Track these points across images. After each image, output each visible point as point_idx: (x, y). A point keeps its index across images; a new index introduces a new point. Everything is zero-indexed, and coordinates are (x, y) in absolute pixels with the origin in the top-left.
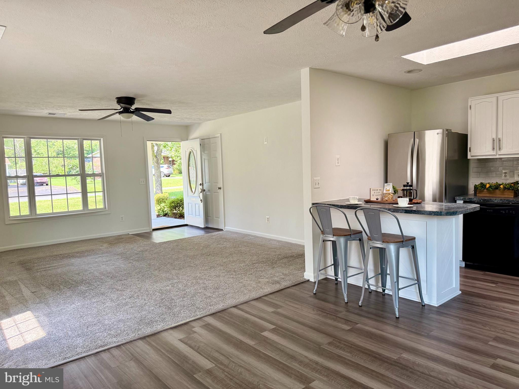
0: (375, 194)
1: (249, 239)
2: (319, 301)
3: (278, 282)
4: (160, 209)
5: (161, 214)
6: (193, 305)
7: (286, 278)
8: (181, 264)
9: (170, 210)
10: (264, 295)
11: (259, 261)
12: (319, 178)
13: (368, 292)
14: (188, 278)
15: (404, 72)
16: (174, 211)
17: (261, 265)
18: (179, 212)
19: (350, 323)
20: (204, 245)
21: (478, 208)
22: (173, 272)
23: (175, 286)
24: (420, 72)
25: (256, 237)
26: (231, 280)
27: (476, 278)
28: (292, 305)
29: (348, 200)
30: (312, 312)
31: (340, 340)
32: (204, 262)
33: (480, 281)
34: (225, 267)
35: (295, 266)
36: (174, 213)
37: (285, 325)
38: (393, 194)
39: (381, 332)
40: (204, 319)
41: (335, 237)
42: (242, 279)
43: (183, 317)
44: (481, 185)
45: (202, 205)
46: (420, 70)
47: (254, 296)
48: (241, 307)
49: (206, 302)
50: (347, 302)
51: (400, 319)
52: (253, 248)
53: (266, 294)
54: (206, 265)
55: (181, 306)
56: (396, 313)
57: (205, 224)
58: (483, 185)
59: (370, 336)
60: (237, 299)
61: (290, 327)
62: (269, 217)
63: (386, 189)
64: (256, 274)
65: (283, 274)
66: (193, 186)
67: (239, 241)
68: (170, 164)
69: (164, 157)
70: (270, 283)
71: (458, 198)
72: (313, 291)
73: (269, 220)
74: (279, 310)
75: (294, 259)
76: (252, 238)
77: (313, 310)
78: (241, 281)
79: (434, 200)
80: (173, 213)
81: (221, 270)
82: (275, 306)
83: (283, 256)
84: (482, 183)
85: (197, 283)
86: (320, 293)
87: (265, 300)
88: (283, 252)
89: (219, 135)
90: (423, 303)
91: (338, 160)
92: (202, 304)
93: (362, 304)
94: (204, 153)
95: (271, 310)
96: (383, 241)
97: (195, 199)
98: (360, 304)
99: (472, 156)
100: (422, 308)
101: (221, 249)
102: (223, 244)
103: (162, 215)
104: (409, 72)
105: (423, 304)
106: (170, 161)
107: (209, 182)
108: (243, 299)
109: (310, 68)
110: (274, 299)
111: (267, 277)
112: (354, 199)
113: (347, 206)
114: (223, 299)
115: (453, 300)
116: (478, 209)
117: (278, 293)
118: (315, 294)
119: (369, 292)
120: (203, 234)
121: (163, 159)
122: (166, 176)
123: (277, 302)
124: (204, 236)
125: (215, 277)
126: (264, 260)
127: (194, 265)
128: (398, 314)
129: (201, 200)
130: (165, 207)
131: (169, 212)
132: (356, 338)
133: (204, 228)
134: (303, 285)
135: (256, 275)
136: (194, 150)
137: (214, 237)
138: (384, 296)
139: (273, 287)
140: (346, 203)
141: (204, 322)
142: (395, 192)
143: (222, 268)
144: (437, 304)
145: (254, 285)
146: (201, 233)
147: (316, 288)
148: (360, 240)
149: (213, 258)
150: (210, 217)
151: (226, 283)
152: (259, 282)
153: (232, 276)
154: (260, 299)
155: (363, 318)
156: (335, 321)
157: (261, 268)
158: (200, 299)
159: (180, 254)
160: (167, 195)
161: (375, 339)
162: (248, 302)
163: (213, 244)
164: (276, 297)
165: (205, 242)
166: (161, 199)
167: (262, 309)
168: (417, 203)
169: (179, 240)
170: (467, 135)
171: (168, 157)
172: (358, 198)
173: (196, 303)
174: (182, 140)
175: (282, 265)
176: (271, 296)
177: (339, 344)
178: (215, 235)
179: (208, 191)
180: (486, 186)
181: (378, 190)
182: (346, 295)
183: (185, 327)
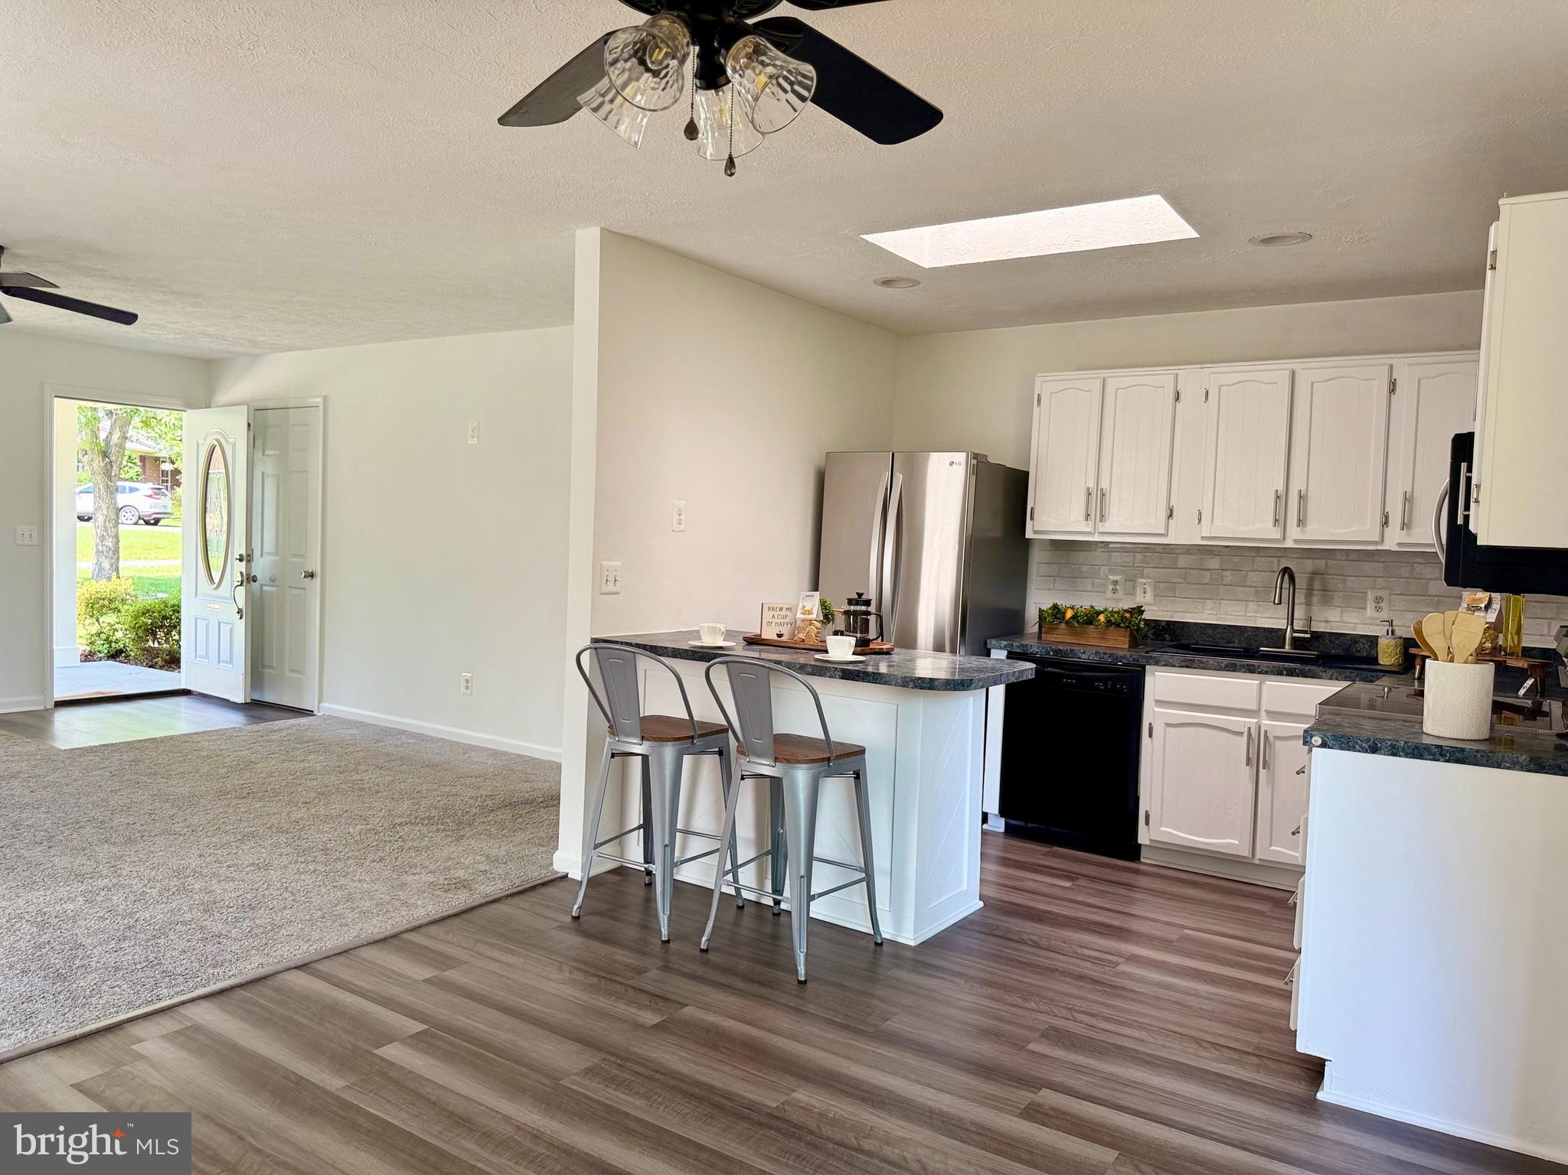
0: (775, 621)
1: (396, 746)
2: (586, 941)
3: (464, 885)
4: (99, 634)
5: (100, 652)
6: (150, 964)
7: (493, 871)
8: (138, 826)
9: (133, 640)
10: (409, 926)
11: (416, 818)
12: (619, 563)
13: (736, 907)
14: (153, 873)
15: (874, 281)
16: (150, 643)
17: (419, 831)
18: (165, 646)
19: (662, 1004)
20: (234, 763)
21: (1030, 672)
22: (103, 852)
23: (99, 899)
24: (916, 288)
25: (423, 740)
26: (308, 879)
27: (1027, 863)
28: (496, 954)
29: (697, 634)
30: (555, 976)
31: (621, 1058)
32: (223, 820)
33: (1035, 871)
34: (296, 837)
35: (531, 833)
36: (148, 650)
37: (462, 1021)
38: (822, 622)
39: (748, 1026)
40: (183, 1012)
41: (646, 744)
42: (345, 876)
43: (107, 1005)
44: (1054, 610)
45: (240, 626)
46: (916, 283)
47: (376, 930)
48: (324, 967)
49: (202, 955)
50: (666, 939)
51: (809, 985)
52: (406, 776)
53: (416, 924)
54: (228, 828)
55: (107, 969)
56: (798, 970)
57: (249, 689)
58: (1057, 612)
59: (714, 1040)
60: (314, 942)
61: (474, 1027)
62: (472, 677)
63: (804, 607)
64: (396, 859)
65: (488, 857)
66: (216, 562)
67: (362, 751)
68: (163, 481)
69: (143, 459)
70: (437, 888)
71: (994, 642)
72: (572, 908)
73: (469, 685)
74: (452, 975)
75: (534, 811)
76: (410, 741)
77: (560, 969)
78: (342, 881)
79: (939, 648)
80: (145, 649)
81: (277, 845)
82: (444, 961)
83: (502, 799)
84: (1055, 607)
85: (183, 889)
86: (594, 914)
87: (412, 942)
88: (501, 789)
89: (320, 400)
90: (878, 937)
91: (680, 515)
92: (185, 961)
93: (708, 945)
94: (263, 454)
95: (421, 972)
96: (776, 758)
97: (218, 606)
98: (703, 946)
99: (1036, 532)
100: (875, 952)
101: (292, 777)
102: (304, 760)
103: (102, 655)
104: (887, 283)
105: (876, 938)
106: (164, 473)
107: (276, 553)
108: (334, 940)
109: (601, 228)
110: (438, 941)
111: (434, 868)
112: (713, 631)
113: (692, 651)
114: (264, 942)
115: (959, 927)
116: (1031, 676)
117: (458, 920)
118: (576, 919)
119: (737, 905)
120: (237, 726)
121: (140, 464)
122: (145, 521)
123: (448, 949)
124: (240, 730)
125: (252, 868)
126: (434, 812)
127: (185, 830)
128: (803, 972)
129: (240, 611)
130: (117, 626)
131: (130, 646)
132: (672, 1050)
133: (246, 703)
134: (548, 891)
135: (398, 863)
136: (227, 442)
137: (276, 736)
138: (776, 917)
139: (447, 900)
140: (689, 642)
141: (181, 1022)
142: (828, 617)
143: (283, 838)
144: (915, 939)
145: (383, 896)
146: (235, 720)
147: (580, 899)
148: (720, 753)
149: (257, 806)
150: (272, 667)
151: (287, 888)
152: (404, 885)
153: (312, 867)
154: (393, 941)
155: (706, 989)
156: (621, 998)
157: (418, 841)
158: (183, 944)
159: (140, 792)
160: (125, 587)
161: (725, 1051)
162: (351, 952)
163: (269, 760)
164: (447, 933)
165: (240, 753)
166: (104, 599)
167: (393, 971)
168: (881, 652)
169: (145, 741)
170: (1027, 474)
171: (157, 459)
172: (723, 629)
173: (163, 956)
174: (190, 404)
175: (492, 829)
176: (433, 929)
177: (616, 1072)
178: (281, 730)
179: (272, 583)
180: (1064, 613)
181: (784, 610)
182: (666, 917)
183: (106, 1043)
